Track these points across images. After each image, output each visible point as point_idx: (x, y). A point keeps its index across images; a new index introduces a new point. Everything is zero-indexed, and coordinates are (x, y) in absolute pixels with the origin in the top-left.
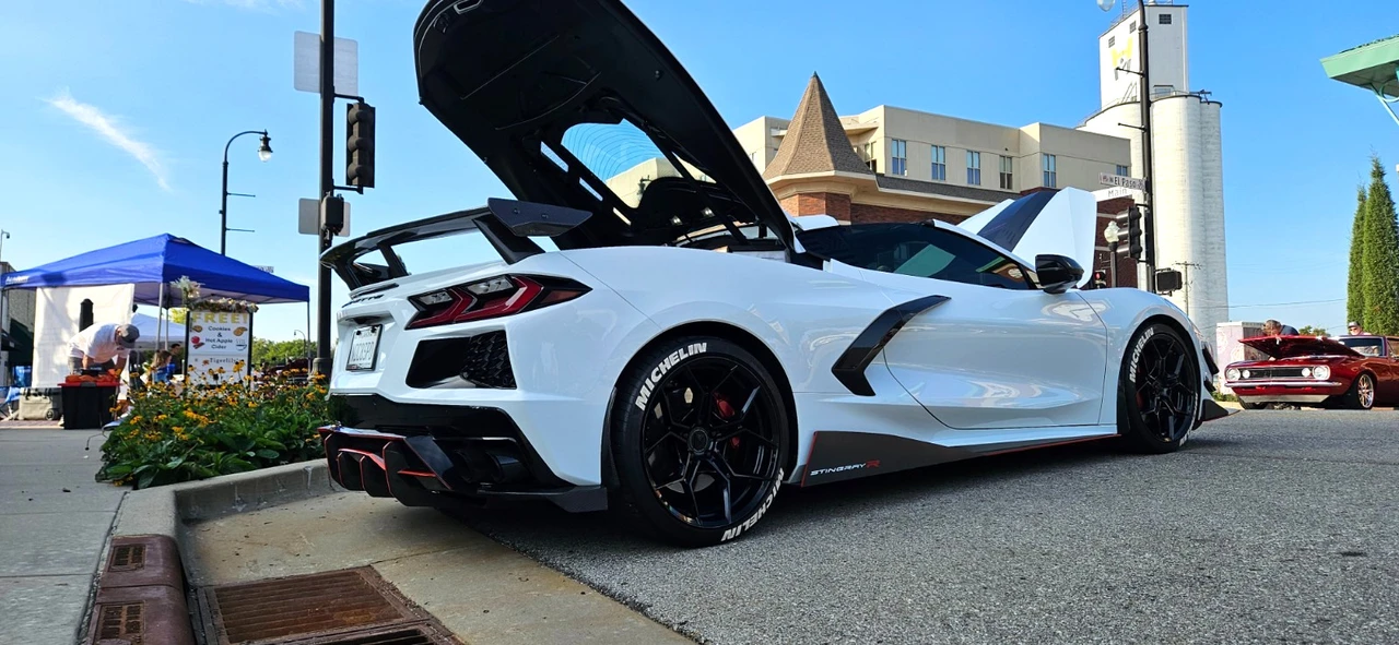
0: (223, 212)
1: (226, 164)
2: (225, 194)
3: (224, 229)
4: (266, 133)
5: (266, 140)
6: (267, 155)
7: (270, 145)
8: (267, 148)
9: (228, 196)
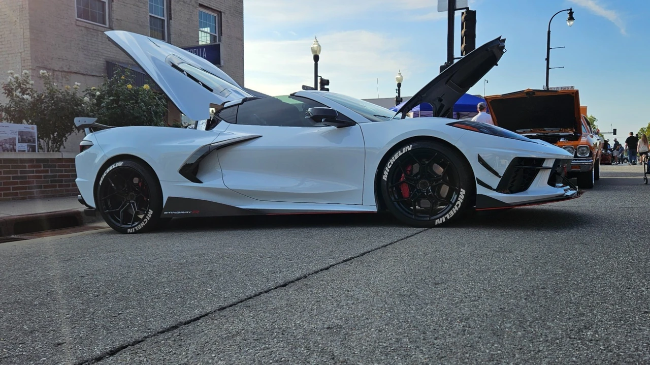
0: (548, 59)
1: (549, 32)
2: (549, 49)
3: (548, 68)
4: (571, 10)
5: (571, 13)
6: (572, 23)
7: (573, 16)
8: (571, 18)
9: (550, 50)
